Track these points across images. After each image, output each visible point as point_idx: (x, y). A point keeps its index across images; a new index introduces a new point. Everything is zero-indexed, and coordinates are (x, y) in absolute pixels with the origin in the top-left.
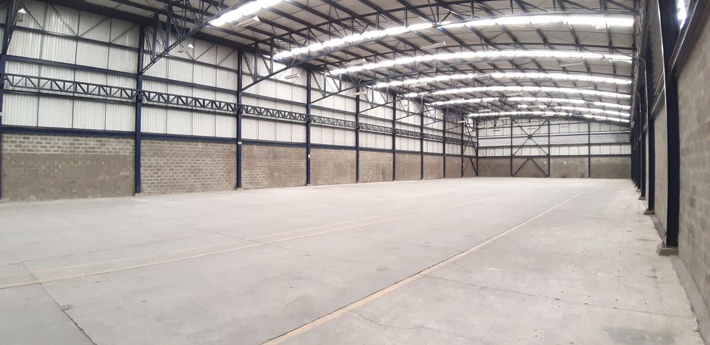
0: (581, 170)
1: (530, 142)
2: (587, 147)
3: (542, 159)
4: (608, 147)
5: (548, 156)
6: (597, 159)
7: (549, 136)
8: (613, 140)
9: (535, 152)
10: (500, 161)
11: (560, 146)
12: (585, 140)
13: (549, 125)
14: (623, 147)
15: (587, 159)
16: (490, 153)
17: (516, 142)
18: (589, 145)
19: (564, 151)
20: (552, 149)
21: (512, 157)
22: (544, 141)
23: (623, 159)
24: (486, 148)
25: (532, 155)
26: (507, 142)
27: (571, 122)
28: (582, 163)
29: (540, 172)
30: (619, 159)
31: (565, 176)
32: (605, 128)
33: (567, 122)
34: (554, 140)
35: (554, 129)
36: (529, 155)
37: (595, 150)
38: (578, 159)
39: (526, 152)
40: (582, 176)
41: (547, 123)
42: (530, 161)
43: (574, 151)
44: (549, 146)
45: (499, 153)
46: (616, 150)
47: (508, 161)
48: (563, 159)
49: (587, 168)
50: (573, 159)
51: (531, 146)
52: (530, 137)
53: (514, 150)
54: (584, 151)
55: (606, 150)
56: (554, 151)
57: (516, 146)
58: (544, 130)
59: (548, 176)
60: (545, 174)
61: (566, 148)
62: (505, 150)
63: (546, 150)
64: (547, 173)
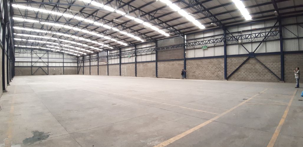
0: (60, 72)
1: (40, 60)
2: (62, 64)
3: (45, 68)
4: (70, 64)
5: (48, 67)
6: (66, 68)
7: (48, 58)
8: (71, 61)
9: (42, 65)
10: (26, 68)
11: (52, 62)
12: (62, 60)
13: (48, 54)
14: (75, 64)
15: (62, 68)
16: (21, 64)
17: (34, 60)
18: (63, 63)
19: (54, 65)
20: (49, 64)
21: (32, 66)
22: (46, 60)
23: (75, 68)
24: (19, 62)
25: (41, 66)
26: (30, 60)
27: (57, 53)
28: (61, 69)
29: (44, 73)
30: (74, 68)
31: (54, 74)
32: (69, 57)
33: (55, 53)
34: (50, 60)
35: (50, 56)
36: (39, 66)
37: (65, 65)
38: (59, 68)
39: (38, 65)
40: (61, 74)
41: (47, 53)
42: (40, 69)
43: (58, 65)
44: (48, 62)
45: (25, 64)
46: (72, 65)
47: (30, 69)
48: (54, 68)
49: (63, 71)
50: (58, 68)
51: (40, 62)
52: (40, 58)
53: (33, 64)
54: (61, 65)
55: (69, 65)
56: (50, 65)
57: (34, 62)
58: (46, 56)
59: (48, 74)
60: (46, 74)
61: (55, 64)
62: (28, 63)
63: (47, 64)
64: (47, 73)
